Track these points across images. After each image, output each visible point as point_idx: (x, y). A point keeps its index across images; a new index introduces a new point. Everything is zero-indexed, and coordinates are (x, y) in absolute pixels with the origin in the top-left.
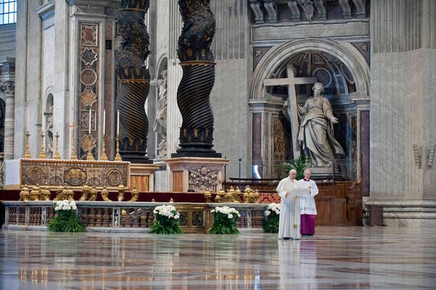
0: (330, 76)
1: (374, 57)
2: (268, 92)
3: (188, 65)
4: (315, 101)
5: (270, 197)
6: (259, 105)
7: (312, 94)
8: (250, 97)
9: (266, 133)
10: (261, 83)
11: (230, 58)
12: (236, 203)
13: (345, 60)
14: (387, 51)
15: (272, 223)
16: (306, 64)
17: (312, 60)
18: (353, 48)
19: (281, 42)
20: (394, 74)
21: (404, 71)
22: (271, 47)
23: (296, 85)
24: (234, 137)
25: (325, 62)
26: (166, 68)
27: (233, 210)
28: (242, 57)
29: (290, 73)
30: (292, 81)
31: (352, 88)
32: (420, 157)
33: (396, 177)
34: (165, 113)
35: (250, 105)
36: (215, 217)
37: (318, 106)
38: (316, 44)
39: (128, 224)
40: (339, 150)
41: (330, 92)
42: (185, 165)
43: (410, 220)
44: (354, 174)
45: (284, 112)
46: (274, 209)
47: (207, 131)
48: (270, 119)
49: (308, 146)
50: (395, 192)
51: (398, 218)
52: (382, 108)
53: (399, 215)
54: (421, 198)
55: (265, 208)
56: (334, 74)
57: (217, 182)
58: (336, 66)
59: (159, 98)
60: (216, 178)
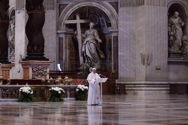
0: (98, 19)
1: (120, 9)
2: (66, 27)
3: (31, 13)
4: (90, 31)
5: (75, 81)
6: (62, 33)
7: (88, 28)
8: (57, 29)
9: (66, 48)
10: (63, 22)
11: (47, 10)
12: (61, 85)
13: (106, 11)
14: (127, 6)
15: (80, 95)
16: (86, 13)
17: (88, 11)
18: (110, 5)
19: (73, 2)
20: (131, 18)
21: (135, 17)
22: (68, 4)
23: (80, 23)
24: (49, 50)
25: (95, 12)
26: (14, 14)
27: (61, 89)
28: (53, 9)
29: (78, 17)
30: (78, 21)
31: (109, 25)
32: (144, 60)
33: (131, 70)
34: (14, 38)
35: (57, 33)
36: (51, 93)
37: (92, 34)
38: (91, 3)
39: (6, 97)
40: (102, 56)
41: (98, 27)
42: (30, 65)
43: (139, 91)
44: (110, 68)
45: (74, 37)
46: (81, 88)
47: (41, 47)
48: (67, 40)
49: (87, 54)
50: (131, 77)
51: (133, 90)
52: (125, 35)
53: (133, 88)
54: (145, 80)
55: (76, 87)
56: (100, 18)
57: (47, 73)
58: (101, 14)
59: (10, 30)
60: (46, 72)
